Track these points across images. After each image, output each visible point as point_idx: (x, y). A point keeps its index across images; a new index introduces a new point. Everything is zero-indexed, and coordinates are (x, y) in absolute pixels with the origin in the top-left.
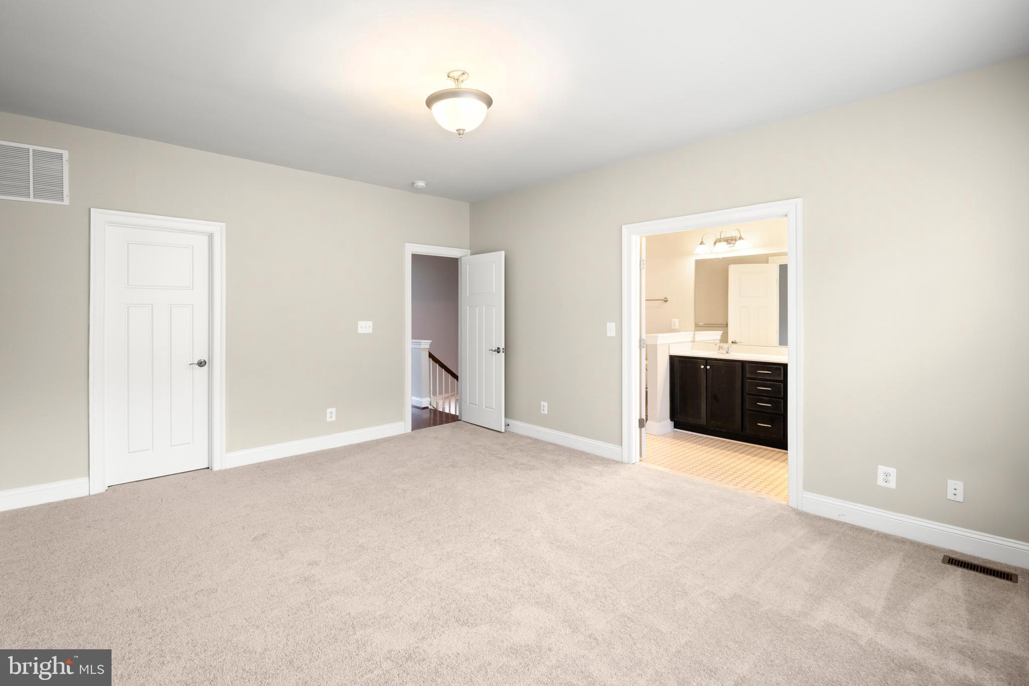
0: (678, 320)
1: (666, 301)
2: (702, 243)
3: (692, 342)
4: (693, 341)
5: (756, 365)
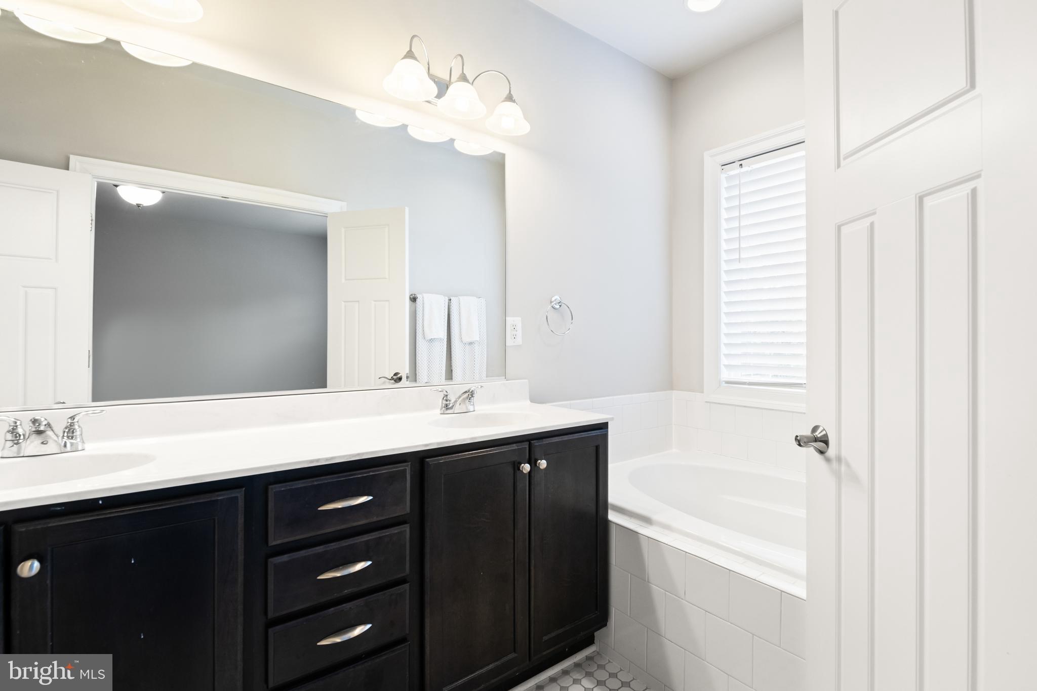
5: (316, 483)
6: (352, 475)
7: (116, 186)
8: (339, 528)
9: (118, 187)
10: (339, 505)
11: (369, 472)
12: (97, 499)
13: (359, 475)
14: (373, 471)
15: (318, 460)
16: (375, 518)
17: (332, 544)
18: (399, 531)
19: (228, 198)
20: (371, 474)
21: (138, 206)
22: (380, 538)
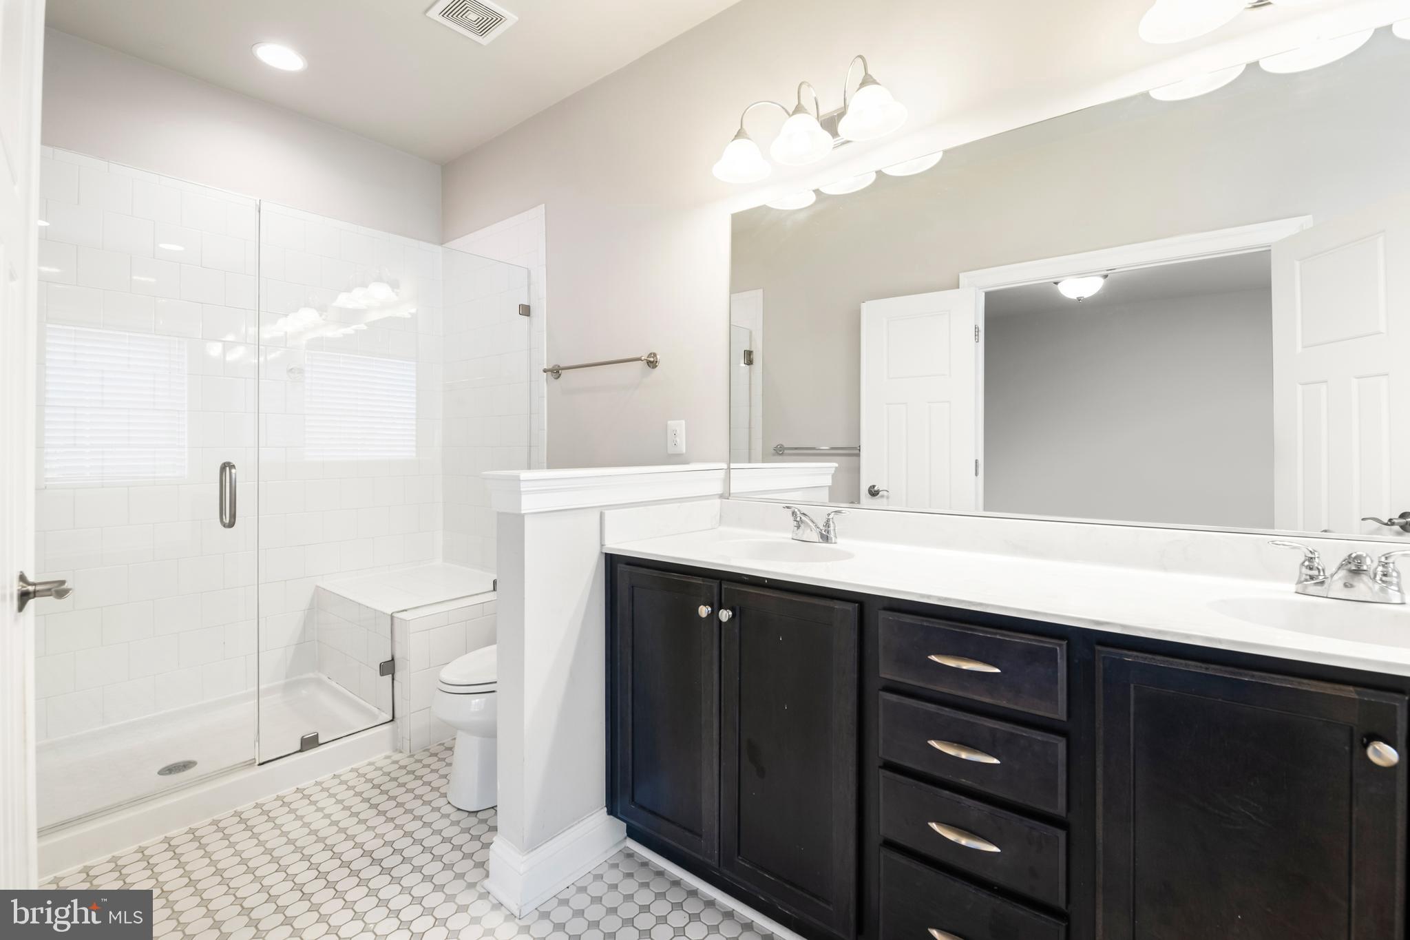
0: (683, 422)
1: (652, 364)
2: (740, 134)
3: (721, 496)
4: (725, 495)
5: (925, 624)
6: (971, 629)
7: (1056, 283)
8: (953, 692)
9: (1059, 284)
10: (951, 663)
11: (996, 634)
12: (764, 579)
13: (981, 632)
14: (1002, 635)
15: (929, 597)
16: (1005, 702)
17: (947, 709)
18: (1045, 739)
19: (1114, 269)
20: (998, 637)
21: (1079, 299)
22: (1012, 734)
